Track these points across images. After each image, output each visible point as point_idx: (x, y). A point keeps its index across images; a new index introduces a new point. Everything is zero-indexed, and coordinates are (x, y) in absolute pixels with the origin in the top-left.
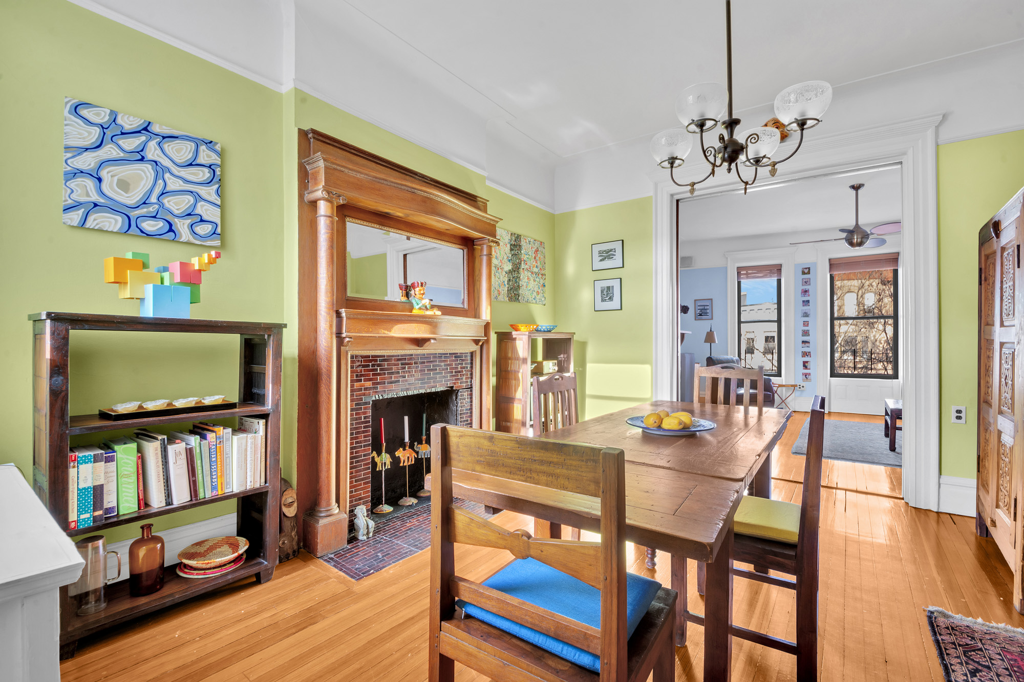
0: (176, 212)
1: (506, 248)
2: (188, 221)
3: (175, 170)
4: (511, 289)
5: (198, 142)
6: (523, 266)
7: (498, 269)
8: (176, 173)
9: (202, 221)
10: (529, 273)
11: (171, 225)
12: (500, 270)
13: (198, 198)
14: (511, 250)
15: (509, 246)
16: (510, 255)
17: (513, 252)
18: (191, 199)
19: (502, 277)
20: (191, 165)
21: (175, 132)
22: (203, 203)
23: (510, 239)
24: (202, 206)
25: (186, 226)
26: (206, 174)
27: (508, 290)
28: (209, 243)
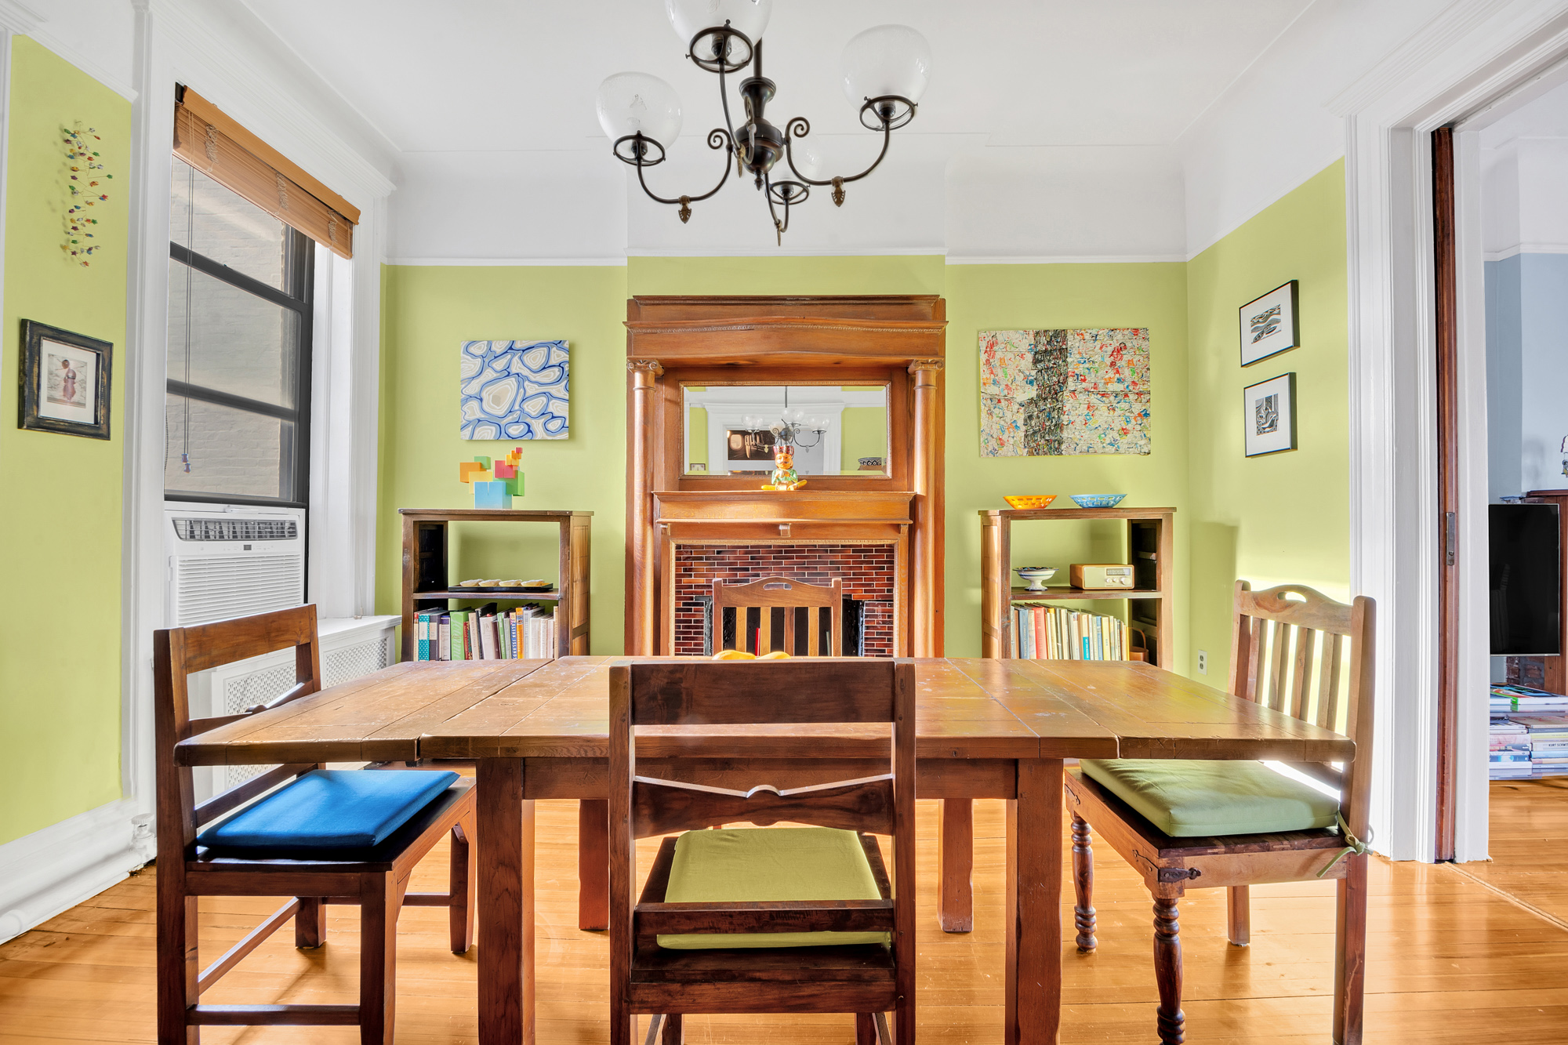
0: (533, 414)
1: (1023, 362)
2: (542, 420)
3: (532, 377)
4: (1035, 433)
5: (548, 345)
6: (1071, 384)
7: (999, 401)
8: (533, 379)
9: (553, 417)
10: (1093, 396)
11: (529, 426)
12: (1004, 403)
13: (550, 396)
14: (1036, 362)
15: (1029, 357)
16: (1034, 373)
17: (1039, 366)
18: (544, 399)
19: (1008, 415)
20: (544, 368)
21: (532, 344)
22: (554, 401)
23: (1033, 342)
24: (553, 404)
25: (540, 425)
26: (557, 371)
27: (1026, 436)
28: (558, 437)
